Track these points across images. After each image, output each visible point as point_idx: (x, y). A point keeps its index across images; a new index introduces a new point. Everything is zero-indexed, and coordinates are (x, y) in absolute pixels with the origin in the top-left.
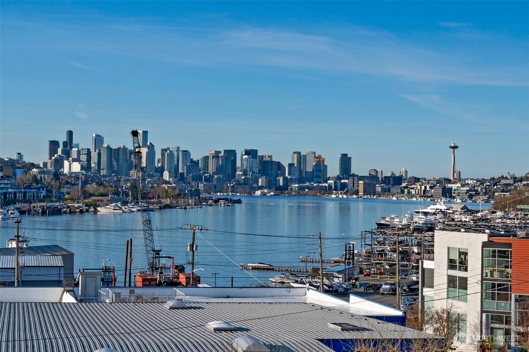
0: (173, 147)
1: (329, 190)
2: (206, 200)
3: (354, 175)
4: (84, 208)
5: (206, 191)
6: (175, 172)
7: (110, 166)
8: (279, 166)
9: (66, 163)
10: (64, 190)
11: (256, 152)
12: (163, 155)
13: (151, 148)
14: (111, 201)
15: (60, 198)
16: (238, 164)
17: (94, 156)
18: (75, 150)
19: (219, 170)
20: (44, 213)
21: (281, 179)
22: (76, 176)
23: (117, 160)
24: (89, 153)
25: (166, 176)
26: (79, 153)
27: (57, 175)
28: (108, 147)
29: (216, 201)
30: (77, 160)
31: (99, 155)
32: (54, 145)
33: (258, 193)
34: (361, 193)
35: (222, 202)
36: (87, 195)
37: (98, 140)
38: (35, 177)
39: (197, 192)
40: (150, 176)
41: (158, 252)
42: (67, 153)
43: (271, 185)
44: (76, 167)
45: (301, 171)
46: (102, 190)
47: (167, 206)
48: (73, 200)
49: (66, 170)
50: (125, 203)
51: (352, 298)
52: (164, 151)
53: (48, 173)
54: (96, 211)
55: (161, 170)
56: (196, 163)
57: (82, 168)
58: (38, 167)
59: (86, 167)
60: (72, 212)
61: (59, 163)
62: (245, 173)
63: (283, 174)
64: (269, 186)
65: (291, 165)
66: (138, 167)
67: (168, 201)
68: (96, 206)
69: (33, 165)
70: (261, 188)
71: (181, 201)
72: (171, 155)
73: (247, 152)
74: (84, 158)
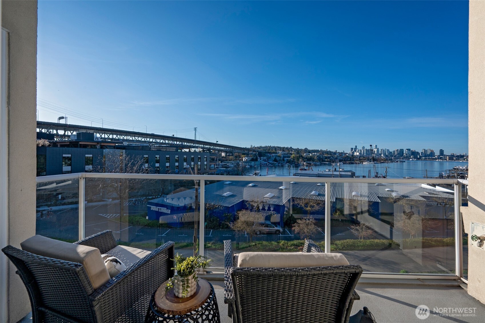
0: (384, 148)
1: (436, 159)
2: (394, 161)
3: (445, 155)
4: (359, 163)
5: (394, 159)
6: (385, 154)
7: (367, 153)
8: (418, 153)
9: (355, 153)
10: (355, 159)
11: (410, 149)
12: (381, 151)
13: (378, 149)
14: (367, 161)
15: (353, 160)
16: (404, 152)
17: (362, 151)
18: (357, 150)
19: (398, 154)
20: (349, 163)
21: (419, 156)
22: (358, 155)
23: (369, 152)
24: (361, 150)
25: (382, 155)
26: (358, 150)
27: (353, 155)
28: (366, 149)
29: (397, 162)
30: (358, 152)
31: (364, 151)
32: (352, 149)
33: (411, 160)
34: (448, 160)
35: (399, 162)
36: (360, 160)
37: (363, 148)
38: (347, 156)
39: (391, 159)
40: (378, 155)
41: (377, 173)
42: (355, 151)
43: (415, 157)
44: (358, 154)
45: (425, 154)
46: (364, 159)
47: (382, 163)
48: (356, 161)
49: (355, 154)
50: (370, 162)
51: (437, 186)
52: (381, 150)
53: (351, 155)
54: (362, 163)
55: (381, 154)
56: (391, 152)
57: (359, 154)
58: (348, 154)
59: (360, 154)
60: (356, 163)
61: (353, 153)
62: (406, 154)
63: (419, 155)
64: (415, 158)
65: (421, 153)
66: (374, 153)
67: (383, 161)
68: (362, 162)
69: (347, 153)
70: (412, 158)
71: (386, 161)
72: (384, 150)
73: (407, 149)
74: (360, 152)
